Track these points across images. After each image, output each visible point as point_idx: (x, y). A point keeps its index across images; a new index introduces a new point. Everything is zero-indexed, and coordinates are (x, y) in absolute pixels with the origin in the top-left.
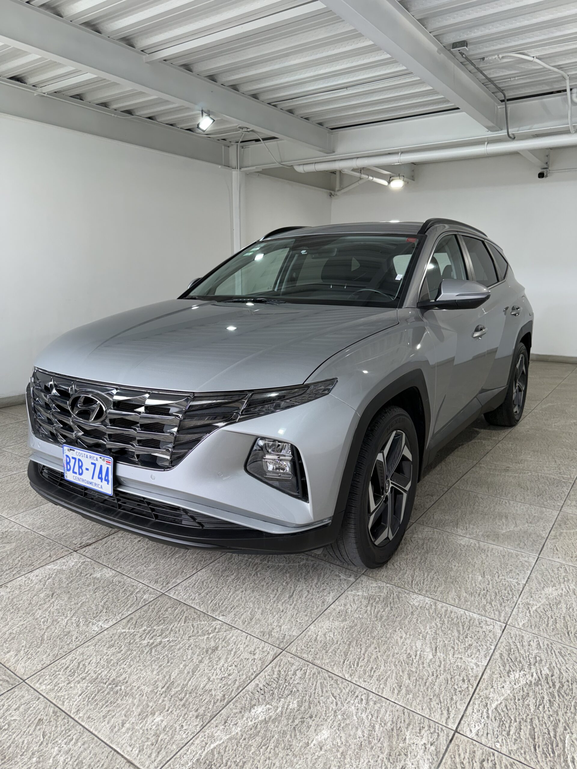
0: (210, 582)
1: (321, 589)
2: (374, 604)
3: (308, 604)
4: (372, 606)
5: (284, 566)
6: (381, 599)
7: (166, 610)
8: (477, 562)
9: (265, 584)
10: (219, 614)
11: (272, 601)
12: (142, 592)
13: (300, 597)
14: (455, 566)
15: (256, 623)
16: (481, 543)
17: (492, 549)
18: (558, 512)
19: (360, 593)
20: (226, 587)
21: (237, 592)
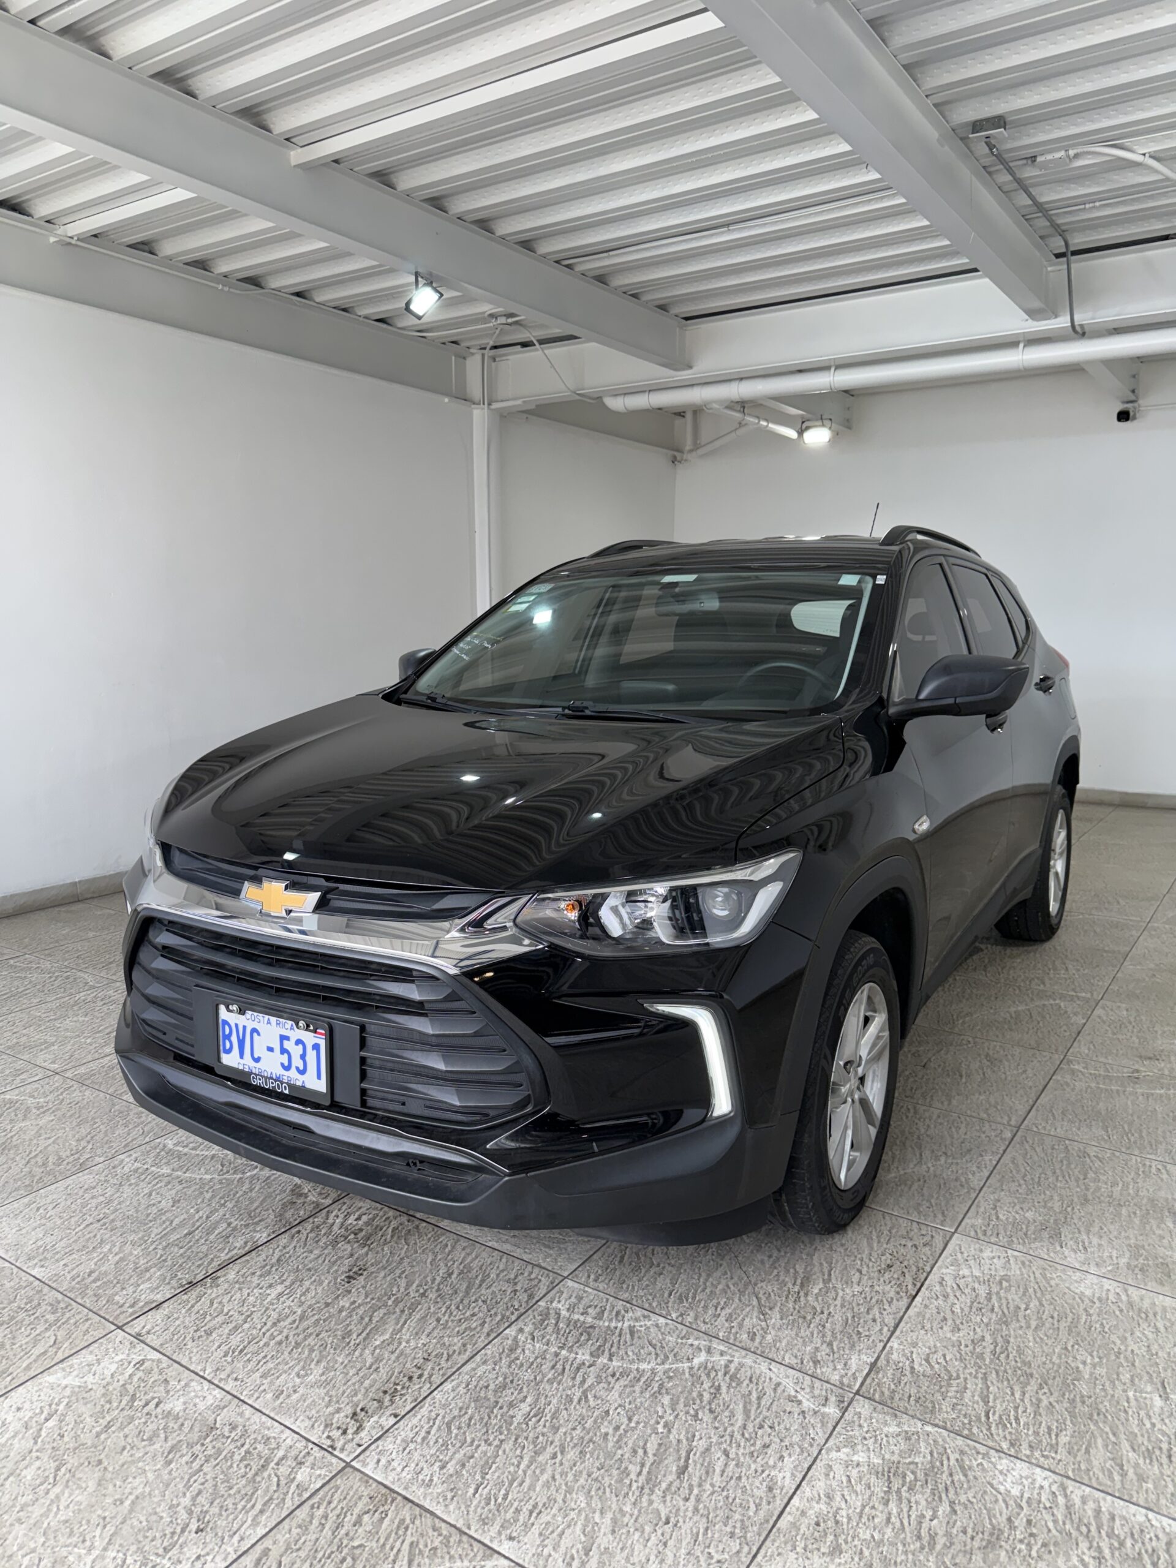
0: (469, 1425)
1: (759, 1443)
2: (904, 1494)
3: (732, 1496)
4: (900, 1499)
5: (653, 1372)
6: (921, 1475)
7: (358, 1522)
9: (611, 1431)
10: (500, 1533)
11: (635, 1485)
12: (290, 1462)
13: (707, 1473)
16: (1131, 1290)
17: (1164, 1309)
19: (861, 1457)
20: (511, 1442)
21: (540, 1458)
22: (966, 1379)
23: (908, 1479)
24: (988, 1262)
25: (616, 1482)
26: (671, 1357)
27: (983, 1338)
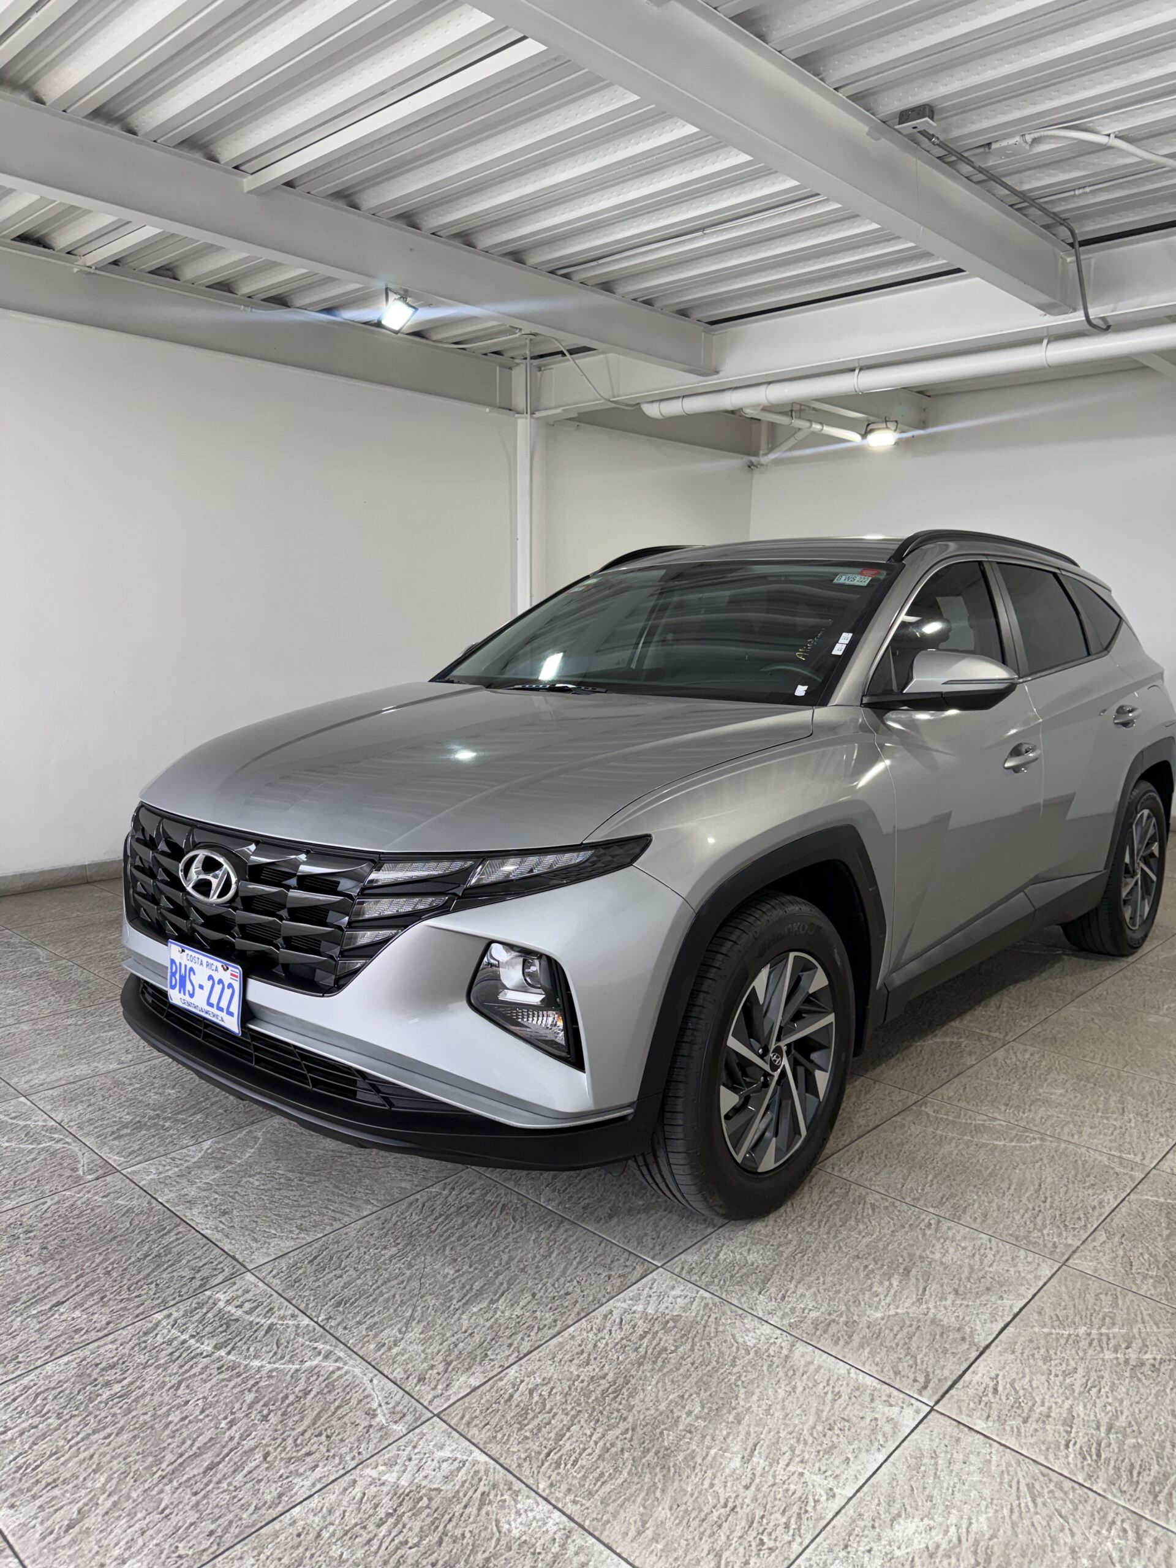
0: (55, 1398)
1: (303, 1452)
2: (405, 1519)
3: (240, 1497)
4: (396, 1525)
5: (259, 1370)
6: (435, 1503)
8: (755, 1408)
9: (177, 1420)
11: (160, 1473)
13: (235, 1471)
14: (689, 1413)
15: (73, 1541)
16: (799, 1344)
17: (819, 1367)
18: (1057, 1265)
19: (390, 1477)
20: (79, 1418)
21: (94, 1437)
22: (555, 1414)
23: (420, 1504)
24: (671, 1299)
25: (145, 1468)
26: (287, 1358)
27: (604, 1377)
